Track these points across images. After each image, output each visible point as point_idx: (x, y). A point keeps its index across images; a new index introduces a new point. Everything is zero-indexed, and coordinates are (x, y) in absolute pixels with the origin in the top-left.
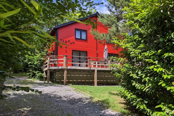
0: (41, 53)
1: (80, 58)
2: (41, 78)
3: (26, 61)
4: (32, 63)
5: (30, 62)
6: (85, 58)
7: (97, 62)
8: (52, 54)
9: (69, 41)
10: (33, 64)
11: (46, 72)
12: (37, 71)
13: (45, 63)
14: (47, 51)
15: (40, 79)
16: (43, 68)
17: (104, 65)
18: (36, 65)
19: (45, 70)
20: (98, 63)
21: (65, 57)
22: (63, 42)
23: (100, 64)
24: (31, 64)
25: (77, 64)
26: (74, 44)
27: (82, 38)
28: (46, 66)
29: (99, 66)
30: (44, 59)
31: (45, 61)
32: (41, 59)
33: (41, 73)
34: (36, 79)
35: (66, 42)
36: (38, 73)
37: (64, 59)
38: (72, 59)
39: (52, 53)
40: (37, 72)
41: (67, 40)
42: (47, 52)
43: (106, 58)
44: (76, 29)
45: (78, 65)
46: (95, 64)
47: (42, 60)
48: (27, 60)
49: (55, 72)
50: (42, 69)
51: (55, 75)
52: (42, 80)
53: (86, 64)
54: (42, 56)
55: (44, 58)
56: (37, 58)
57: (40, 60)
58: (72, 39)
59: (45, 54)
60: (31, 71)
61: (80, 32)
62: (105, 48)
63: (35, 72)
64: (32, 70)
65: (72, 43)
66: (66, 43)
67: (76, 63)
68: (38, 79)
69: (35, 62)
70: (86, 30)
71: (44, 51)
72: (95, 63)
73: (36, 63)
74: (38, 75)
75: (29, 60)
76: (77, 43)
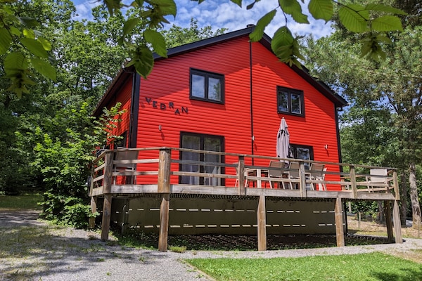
0: (85, 139)
1: (202, 157)
2: (82, 220)
3: (36, 163)
4: (55, 172)
5: (47, 169)
6: (218, 156)
7: (259, 171)
8: (119, 143)
9: (172, 105)
10: (59, 173)
11: (99, 200)
12: (68, 195)
13: (96, 170)
14: (103, 133)
15: (78, 221)
16: (89, 187)
17: (283, 180)
18: (67, 178)
19: (93, 195)
20: (264, 174)
21: (164, 152)
22: (155, 107)
23: (269, 179)
24: (50, 174)
25: (193, 177)
26: (187, 113)
27: (209, 98)
28: (100, 183)
29: (265, 184)
30: (94, 158)
31: (97, 165)
32: (83, 157)
33: (80, 205)
34: (66, 221)
35: (163, 106)
36: (71, 203)
37: (162, 159)
38: (181, 158)
39: (117, 140)
40: (70, 199)
41: (165, 100)
42: (103, 135)
43: (286, 158)
44: (192, 69)
45: (197, 180)
46: (252, 178)
47: (87, 161)
48: (39, 160)
49: (128, 200)
50: (86, 189)
51: (127, 209)
52: (85, 227)
53: (220, 176)
54: (87, 148)
55: (93, 155)
56: (71, 155)
57: (81, 162)
58: (180, 98)
59: (96, 143)
60: (50, 195)
61: (203, 78)
62: (282, 127)
63: (61, 201)
64: (52, 192)
65: (180, 111)
66: (161, 109)
67: (191, 173)
68: (71, 223)
69: (62, 168)
70: (223, 75)
71: (96, 132)
72: (254, 174)
73: (65, 171)
74: (71, 209)
75: (46, 162)
76: (195, 110)
